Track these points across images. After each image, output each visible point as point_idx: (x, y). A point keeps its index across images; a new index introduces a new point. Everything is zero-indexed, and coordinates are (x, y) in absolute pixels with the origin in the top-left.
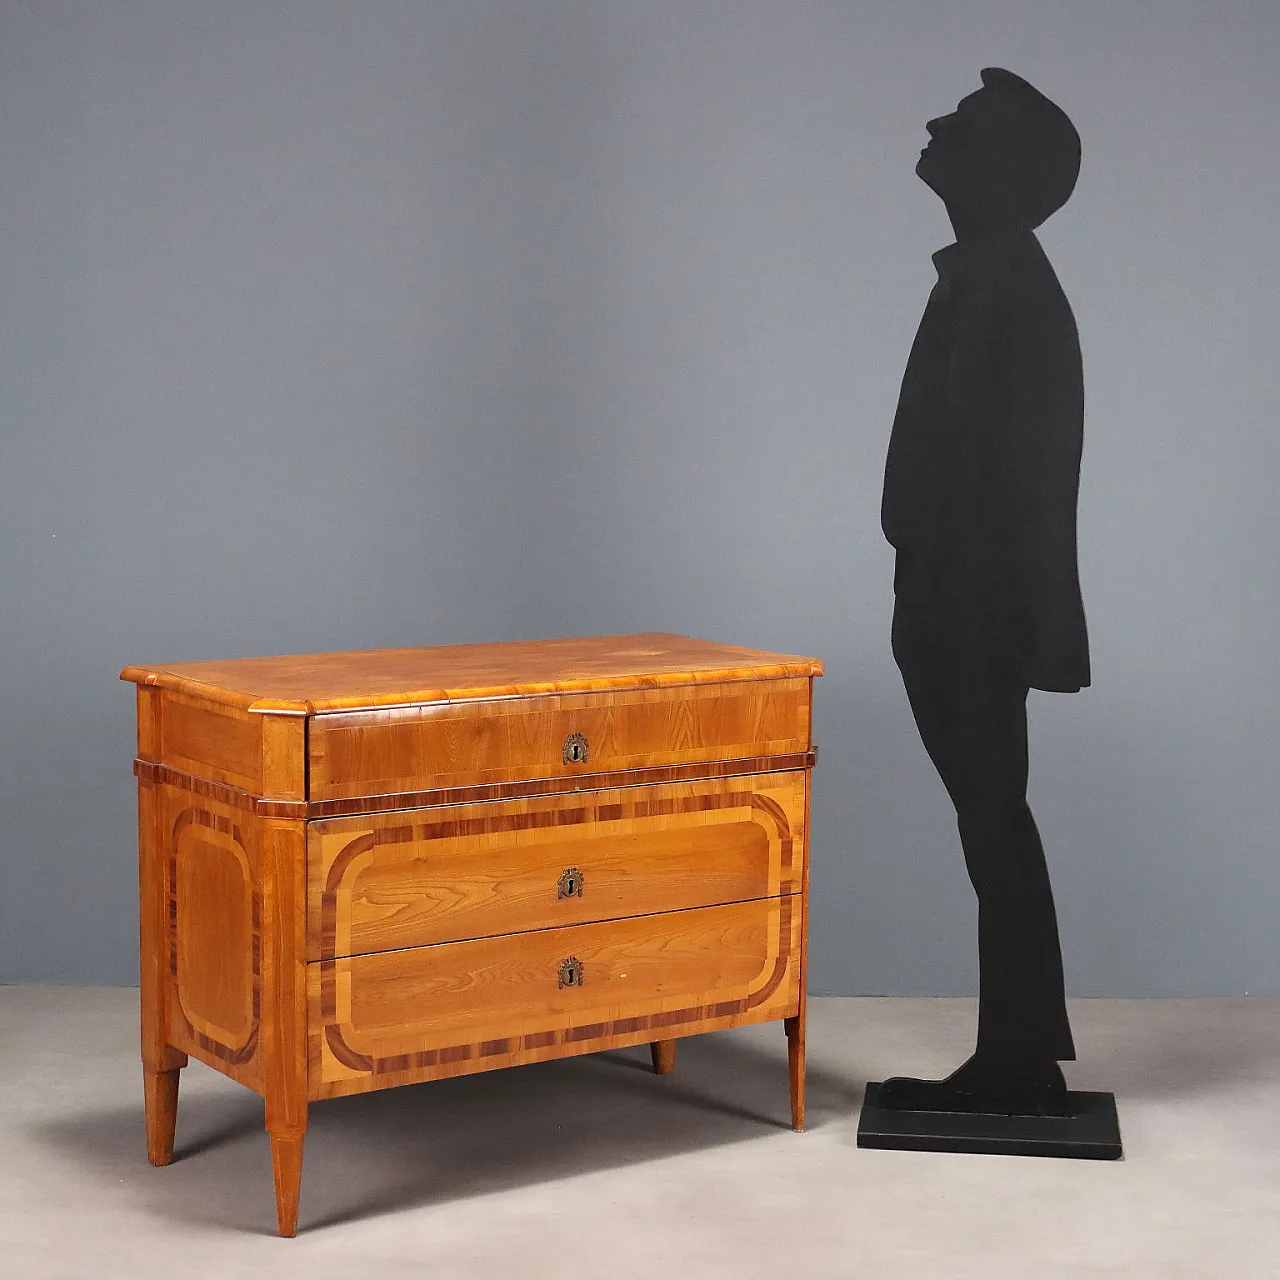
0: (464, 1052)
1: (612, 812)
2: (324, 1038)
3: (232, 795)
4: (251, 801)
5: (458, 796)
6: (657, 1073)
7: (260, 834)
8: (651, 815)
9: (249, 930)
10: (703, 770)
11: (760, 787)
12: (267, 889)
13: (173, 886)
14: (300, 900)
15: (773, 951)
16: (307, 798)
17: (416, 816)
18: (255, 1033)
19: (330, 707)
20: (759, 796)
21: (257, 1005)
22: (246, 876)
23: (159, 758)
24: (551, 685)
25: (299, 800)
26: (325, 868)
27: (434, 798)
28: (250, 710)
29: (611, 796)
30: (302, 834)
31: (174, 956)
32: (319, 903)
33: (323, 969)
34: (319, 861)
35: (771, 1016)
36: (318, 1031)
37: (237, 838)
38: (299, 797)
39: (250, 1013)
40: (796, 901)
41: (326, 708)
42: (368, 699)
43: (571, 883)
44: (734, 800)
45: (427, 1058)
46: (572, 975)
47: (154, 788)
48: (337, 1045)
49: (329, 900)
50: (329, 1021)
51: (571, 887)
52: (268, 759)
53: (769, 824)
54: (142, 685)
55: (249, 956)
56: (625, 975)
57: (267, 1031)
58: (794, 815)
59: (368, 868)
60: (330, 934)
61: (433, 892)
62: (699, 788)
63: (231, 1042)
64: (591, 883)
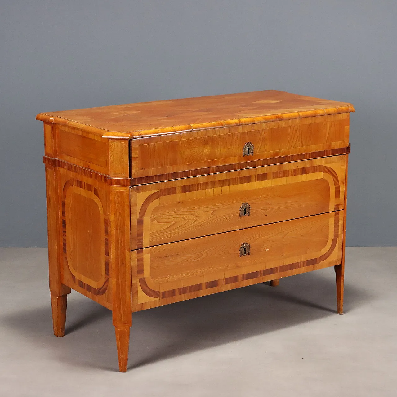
0: (199, 287)
1: (263, 177)
2: (139, 284)
3: (94, 175)
4: (103, 178)
5: (196, 173)
6: (272, 286)
7: (109, 193)
8: (280, 177)
9: (103, 236)
10: (302, 157)
11: (326, 163)
12: (112, 218)
13: (64, 213)
14: (127, 223)
15: (331, 236)
16: (130, 176)
17: (178, 183)
18: (107, 281)
19: (140, 135)
20: (326, 167)
21: (107, 269)
22: (101, 212)
23: (56, 156)
24: (237, 121)
25: (127, 177)
26: (139, 207)
27: (186, 174)
28: (103, 137)
29: (263, 170)
30: (128, 193)
31: (65, 245)
32: (136, 223)
33: (138, 253)
34: (136, 205)
35: (330, 265)
36: (136, 281)
37: (96, 193)
38: (127, 176)
39: (104, 272)
40: (341, 213)
41: (139, 135)
42: (157, 130)
43: (245, 209)
44: (315, 169)
45: (183, 291)
46: (245, 250)
47: (54, 169)
48: (144, 287)
49: (140, 222)
50: (140, 277)
51: (245, 211)
52: (112, 159)
53: (330, 179)
54: (46, 122)
55: (103, 248)
56: (268, 250)
57: (113, 282)
58: (341, 175)
59: (158, 207)
60: (141, 238)
61: (186, 216)
62: (300, 164)
63: (94, 285)
64: (254, 209)
